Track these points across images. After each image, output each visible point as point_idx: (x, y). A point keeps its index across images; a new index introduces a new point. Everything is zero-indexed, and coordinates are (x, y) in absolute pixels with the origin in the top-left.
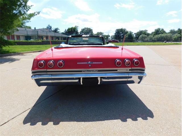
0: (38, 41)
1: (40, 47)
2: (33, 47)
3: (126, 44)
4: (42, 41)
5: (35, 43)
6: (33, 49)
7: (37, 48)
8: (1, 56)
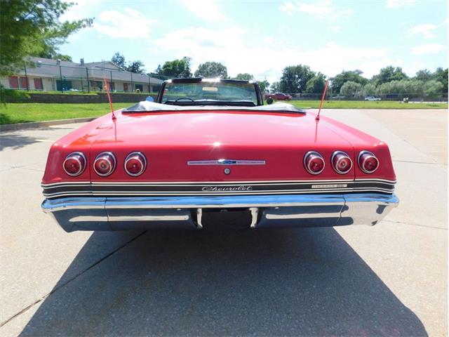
0: (89, 92)
3: (310, 105)
4: (98, 94)
5: (82, 97)
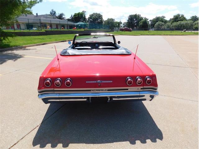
0: (41, 30)
1: (43, 39)
2: (36, 39)
3: (140, 34)
4: (45, 31)
5: (39, 33)
6: (36, 41)
7: (40, 40)
8: (1, 51)
